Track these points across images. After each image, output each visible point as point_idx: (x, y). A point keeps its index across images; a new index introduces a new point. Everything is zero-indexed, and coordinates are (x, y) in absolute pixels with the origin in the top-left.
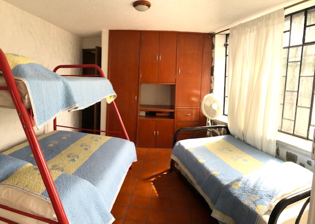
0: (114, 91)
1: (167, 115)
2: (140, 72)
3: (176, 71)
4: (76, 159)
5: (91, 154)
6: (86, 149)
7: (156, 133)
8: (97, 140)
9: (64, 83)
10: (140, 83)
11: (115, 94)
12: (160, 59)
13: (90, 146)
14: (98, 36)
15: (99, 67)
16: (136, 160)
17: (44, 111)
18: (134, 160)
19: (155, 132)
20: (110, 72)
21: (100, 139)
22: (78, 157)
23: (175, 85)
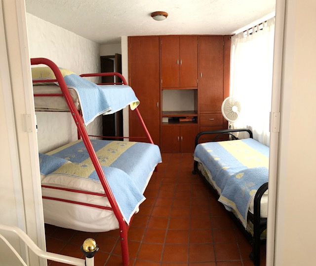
0: (136, 98)
1: (191, 120)
2: (161, 78)
3: (198, 75)
4: (106, 160)
5: (119, 156)
6: (113, 152)
7: (180, 138)
8: (123, 145)
9: (99, 91)
10: (161, 89)
11: (138, 101)
12: (181, 63)
13: (117, 150)
14: (118, 42)
15: (120, 74)
16: (161, 162)
17: (88, 113)
18: (159, 161)
19: (178, 138)
20: (130, 79)
21: (126, 144)
22: (107, 159)
23: (197, 90)
